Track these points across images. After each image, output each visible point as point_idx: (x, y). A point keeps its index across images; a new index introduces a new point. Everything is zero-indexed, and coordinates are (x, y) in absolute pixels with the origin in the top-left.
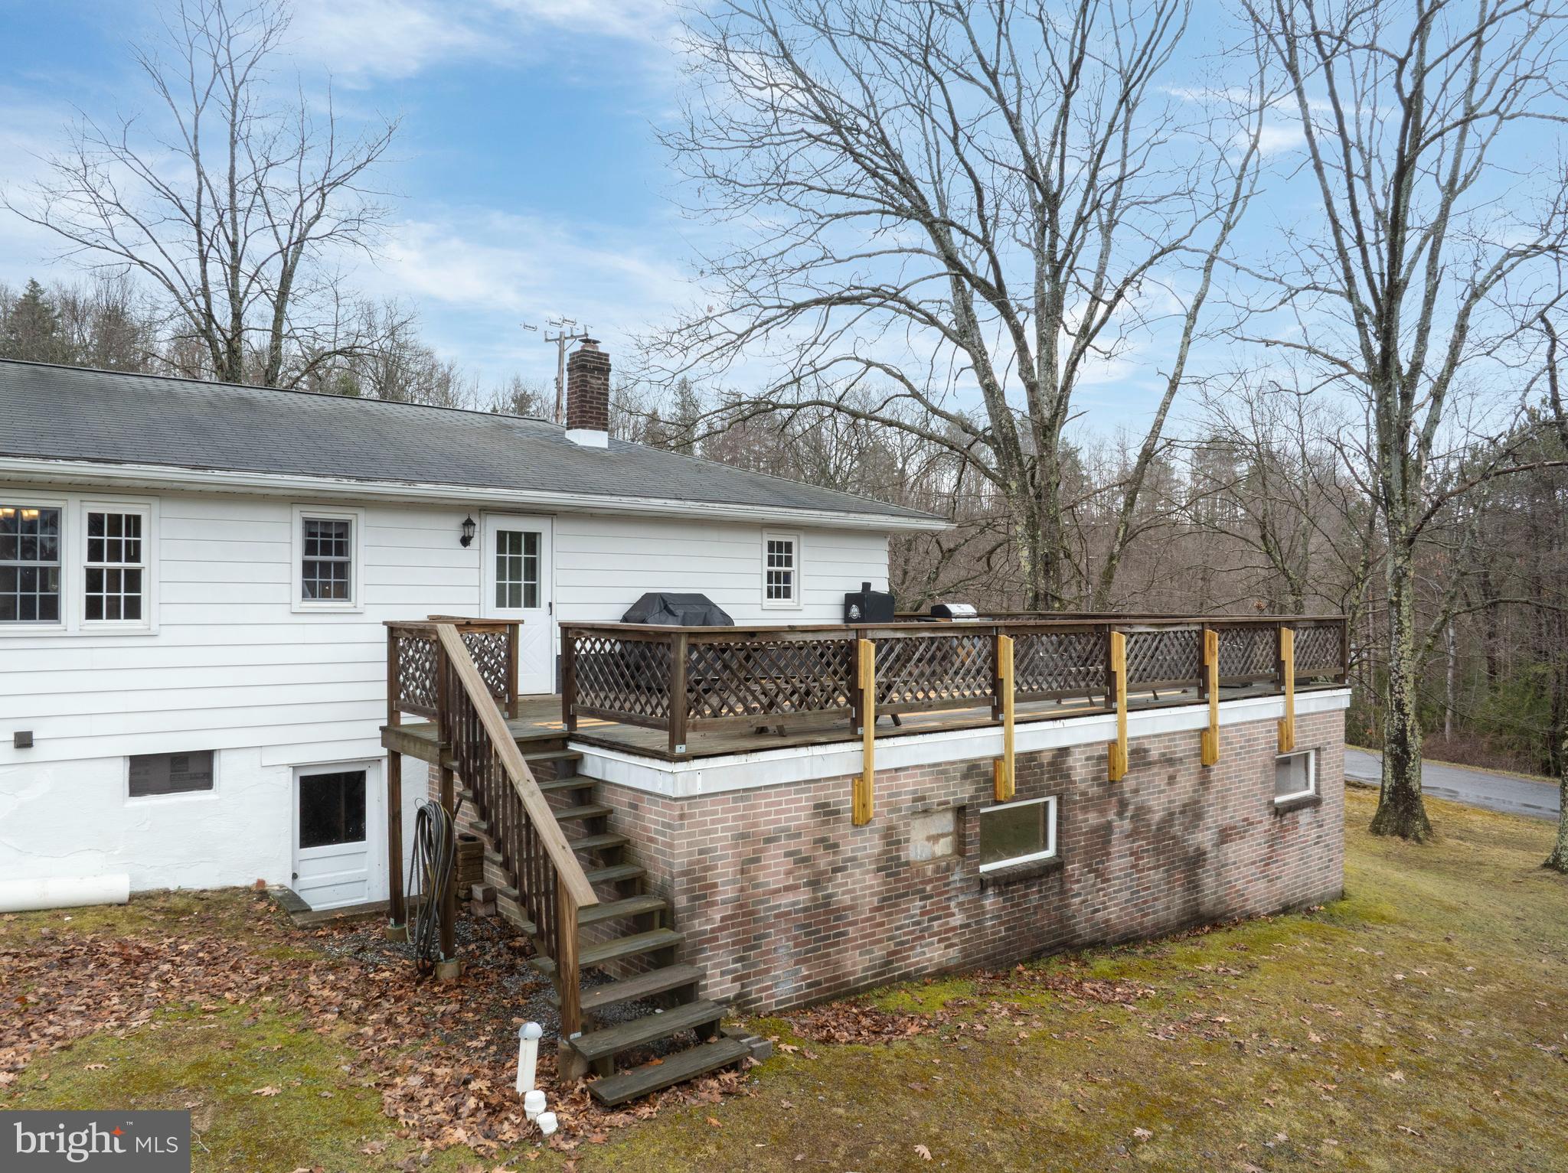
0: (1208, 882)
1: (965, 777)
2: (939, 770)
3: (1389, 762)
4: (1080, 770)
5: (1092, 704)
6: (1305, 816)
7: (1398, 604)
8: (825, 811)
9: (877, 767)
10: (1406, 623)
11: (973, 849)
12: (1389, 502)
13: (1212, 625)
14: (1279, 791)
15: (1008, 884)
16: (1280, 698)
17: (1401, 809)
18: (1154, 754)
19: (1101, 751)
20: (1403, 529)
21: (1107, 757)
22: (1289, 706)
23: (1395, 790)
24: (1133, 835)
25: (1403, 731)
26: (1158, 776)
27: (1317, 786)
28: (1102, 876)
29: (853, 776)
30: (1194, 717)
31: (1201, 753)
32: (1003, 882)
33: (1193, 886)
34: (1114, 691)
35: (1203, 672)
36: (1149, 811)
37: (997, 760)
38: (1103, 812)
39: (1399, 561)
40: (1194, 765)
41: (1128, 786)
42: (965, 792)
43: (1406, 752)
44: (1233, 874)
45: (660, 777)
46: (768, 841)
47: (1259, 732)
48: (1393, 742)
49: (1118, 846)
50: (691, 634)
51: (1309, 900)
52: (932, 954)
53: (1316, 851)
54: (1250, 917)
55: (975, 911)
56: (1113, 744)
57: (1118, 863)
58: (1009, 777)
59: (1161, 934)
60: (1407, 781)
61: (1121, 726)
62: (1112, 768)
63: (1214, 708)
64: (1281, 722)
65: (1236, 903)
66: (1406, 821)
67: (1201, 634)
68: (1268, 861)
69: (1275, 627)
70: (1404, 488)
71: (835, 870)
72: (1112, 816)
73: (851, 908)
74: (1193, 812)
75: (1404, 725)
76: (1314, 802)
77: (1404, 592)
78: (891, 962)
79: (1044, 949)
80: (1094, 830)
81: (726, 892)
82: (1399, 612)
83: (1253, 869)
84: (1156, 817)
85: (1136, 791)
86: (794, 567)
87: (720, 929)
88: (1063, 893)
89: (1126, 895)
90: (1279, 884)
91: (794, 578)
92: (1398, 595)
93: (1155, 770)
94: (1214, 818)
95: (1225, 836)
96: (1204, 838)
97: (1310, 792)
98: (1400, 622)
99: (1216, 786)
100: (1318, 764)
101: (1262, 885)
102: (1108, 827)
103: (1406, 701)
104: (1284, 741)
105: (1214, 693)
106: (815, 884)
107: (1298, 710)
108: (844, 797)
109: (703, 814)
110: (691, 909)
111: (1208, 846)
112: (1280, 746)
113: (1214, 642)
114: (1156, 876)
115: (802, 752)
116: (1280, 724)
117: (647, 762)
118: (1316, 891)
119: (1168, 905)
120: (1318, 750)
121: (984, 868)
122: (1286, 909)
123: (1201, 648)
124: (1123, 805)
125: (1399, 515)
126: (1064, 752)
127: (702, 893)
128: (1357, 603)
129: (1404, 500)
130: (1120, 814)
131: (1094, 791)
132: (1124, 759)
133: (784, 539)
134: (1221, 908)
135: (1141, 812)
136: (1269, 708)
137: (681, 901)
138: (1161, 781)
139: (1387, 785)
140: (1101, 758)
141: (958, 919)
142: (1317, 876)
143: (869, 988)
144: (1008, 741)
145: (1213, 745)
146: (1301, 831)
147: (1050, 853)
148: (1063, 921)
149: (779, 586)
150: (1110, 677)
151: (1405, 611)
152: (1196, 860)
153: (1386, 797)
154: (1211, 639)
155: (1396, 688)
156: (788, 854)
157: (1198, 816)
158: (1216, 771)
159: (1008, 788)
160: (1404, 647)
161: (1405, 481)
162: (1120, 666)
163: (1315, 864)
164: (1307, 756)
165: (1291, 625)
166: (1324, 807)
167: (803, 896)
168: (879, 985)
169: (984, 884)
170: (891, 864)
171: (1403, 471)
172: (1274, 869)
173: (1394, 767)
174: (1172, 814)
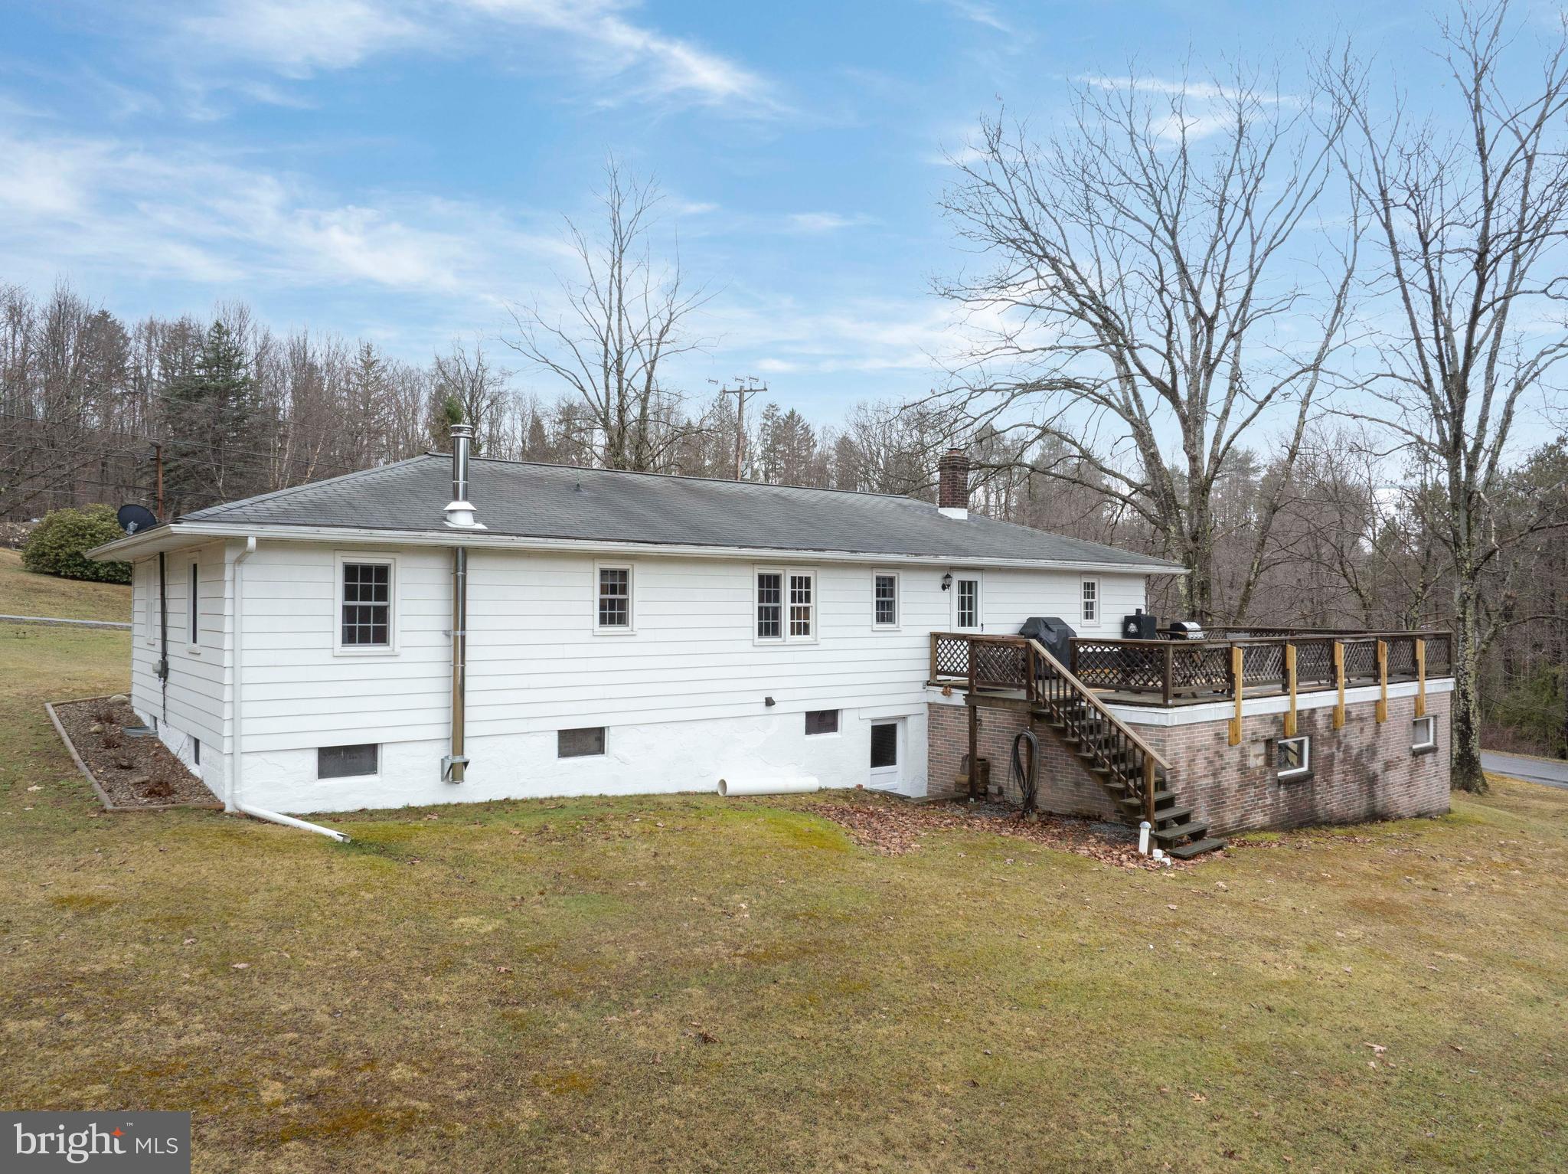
0: (1379, 793)
1: (1273, 723)
2: (1261, 718)
3: (1456, 736)
4: (1321, 722)
5: (1320, 684)
6: (1429, 758)
7: (1464, 620)
8: (1218, 737)
9: (1243, 714)
10: (1470, 634)
11: (1275, 763)
12: (1457, 545)
13: (1382, 638)
14: (1415, 742)
15: (1290, 784)
16: (1416, 683)
17: (1466, 770)
18: (1354, 715)
19: (1329, 711)
20: (1468, 565)
21: (1333, 714)
22: (1422, 688)
23: (1461, 757)
24: (1344, 761)
25: (1467, 713)
26: (1355, 727)
27: (1435, 740)
28: (1329, 783)
29: (1229, 720)
30: (1372, 693)
31: (1376, 715)
32: (1289, 782)
33: (1372, 795)
34: (1336, 677)
35: (1377, 666)
36: (1351, 748)
37: (1286, 714)
38: (1330, 747)
39: (1465, 588)
40: (1372, 722)
41: (1342, 732)
42: (1271, 731)
43: (1469, 728)
44: (1391, 790)
45: (1157, 716)
46: (1198, 751)
47: (1404, 703)
48: (1460, 721)
49: (1337, 768)
50: (1174, 645)
51: (1431, 812)
52: (1258, 818)
53: (1435, 781)
54: (1400, 817)
55: (1276, 797)
56: (1335, 708)
57: (1337, 777)
58: (1293, 724)
59: (1356, 821)
60: (1470, 750)
61: (1341, 697)
62: (1335, 722)
63: (1384, 688)
64: (1416, 698)
65: (1393, 808)
66: (1470, 779)
67: (1376, 644)
68: (1409, 784)
69: (1412, 639)
70: (1469, 534)
71: (1223, 768)
72: (1334, 750)
73: (1228, 789)
74: (1372, 750)
75: (1468, 709)
76: (1433, 750)
77: (1468, 611)
78: (1242, 820)
79: (1303, 823)
80: (1327, 757)
81: (1183, 776)
82: (1464, 626)
83: (1401, 789)
84: (1355, 752)
85: (1345, 736)
86: (1096, 599)
87: (1182, 794)
88: (1313, 791)
89: (1340, 796)
90: (1415, 800)
91: (1095, 606)
92: (1464, 613)
93: (1354, 724)
94: (1383, 755)
95: (1388, 766)
96: (1377, 766)
97: (1430, 743)
98: (1465, 633)
99: (1383, 736)
100: (1435, 726)
101: (1406, 799)
102: (1332, 756)
103: (1469, 691)
104: (1418, 709)
105: (1384, 679)
106: (1214, 775)
107: (1389, 695)
108: (1225, 730)
109: (1176, 735)
110: (1171, 782)
111: (1379, 772)
112: (1416, 713)
113: (1384, 648)
114: (1354, 787)
115: (1212, 706)
116: (1416, 699)
117: (1146, 709)
118: (1435, 807)
119: (1360, 806)
120: (1435, 717)
121: (1280, 774)
122: (1419, 816)
123: (1376, 652)
124: (1339, 743)
125: (1465, 555)
126: (1313, 711)
127: (1175, 773)
128: (1416, 616)
129: (1469, 544)
130: (1338, 749)
131: (1327, 734)
132: (1342, 717)
133: (1091, 581)
134: (1385, 811)
135: (1348, 748)
136: (1409, 689)
137: (1168, 778)
138: (1357, 730)
139: (1454, 753)
140: (1330, 715)
141: (1269, 801)
142: (1435, 797)
143: (1234, 832)
144: (1293, 703)
145: (1383, 710)
146: (1427, 767)
147: (1305, 769)
148: (1312, 807)
149: (1089, 612)
150: (1333, 668)
151: (1469, 624)
152: (1373, 780)
153: (1454, 762)
154: (1383, 646)
155: (1462, 681)
156: (1206, 758)
157: (1374, 753)
158: (1384, 726)
159: (1293, 730)
160: (1468, 651)
161: (1469, 530)
162: (1340, 662)
163: (1434, 790)
164: (1428, 721)
165: (1421, 637)
166: (1439, 753)
167: (1209, 781)
168: (1238, 831)
169: (1279, 782)
170: (1243, 768)
171: (1468, 523)
172: (1412, 790)
173: (1460, 739)
174: (1362, 751)
